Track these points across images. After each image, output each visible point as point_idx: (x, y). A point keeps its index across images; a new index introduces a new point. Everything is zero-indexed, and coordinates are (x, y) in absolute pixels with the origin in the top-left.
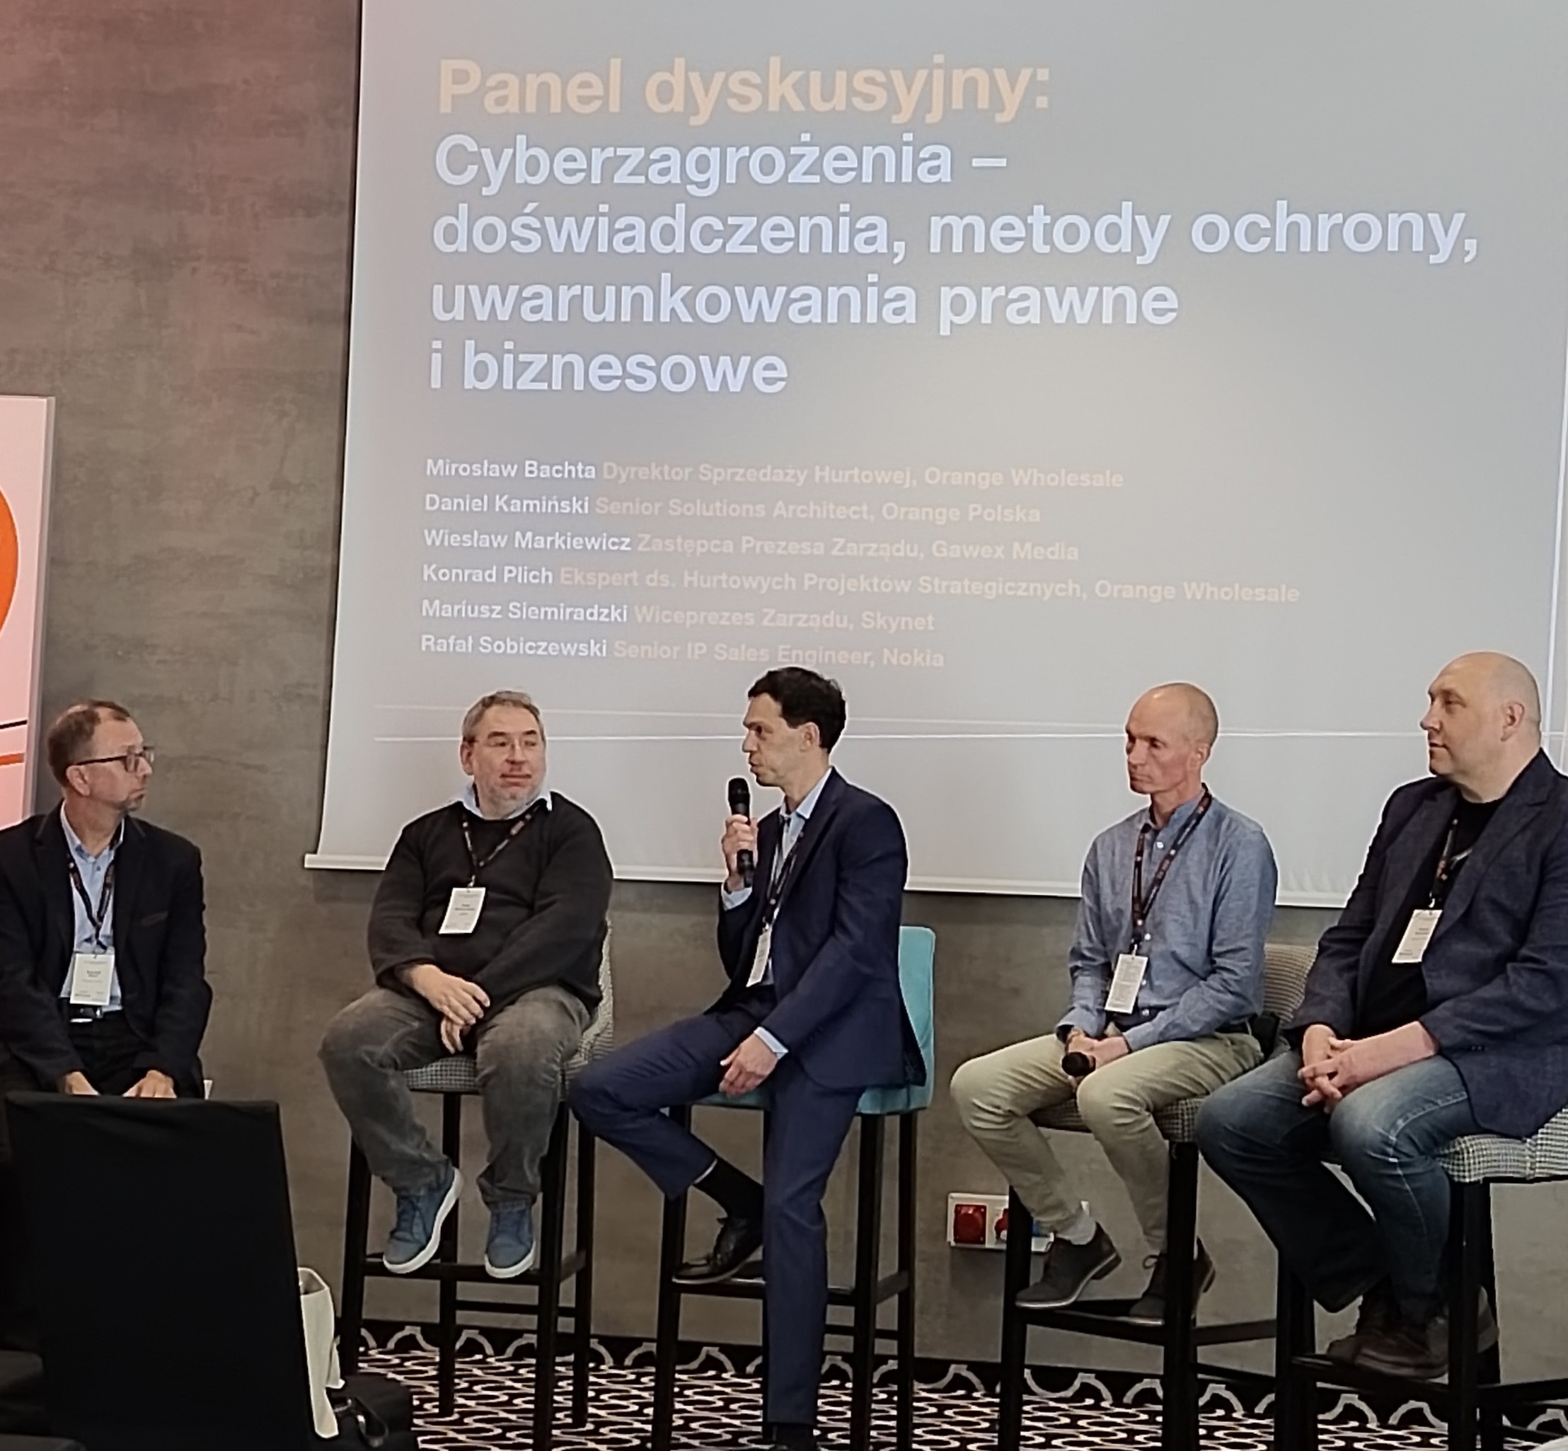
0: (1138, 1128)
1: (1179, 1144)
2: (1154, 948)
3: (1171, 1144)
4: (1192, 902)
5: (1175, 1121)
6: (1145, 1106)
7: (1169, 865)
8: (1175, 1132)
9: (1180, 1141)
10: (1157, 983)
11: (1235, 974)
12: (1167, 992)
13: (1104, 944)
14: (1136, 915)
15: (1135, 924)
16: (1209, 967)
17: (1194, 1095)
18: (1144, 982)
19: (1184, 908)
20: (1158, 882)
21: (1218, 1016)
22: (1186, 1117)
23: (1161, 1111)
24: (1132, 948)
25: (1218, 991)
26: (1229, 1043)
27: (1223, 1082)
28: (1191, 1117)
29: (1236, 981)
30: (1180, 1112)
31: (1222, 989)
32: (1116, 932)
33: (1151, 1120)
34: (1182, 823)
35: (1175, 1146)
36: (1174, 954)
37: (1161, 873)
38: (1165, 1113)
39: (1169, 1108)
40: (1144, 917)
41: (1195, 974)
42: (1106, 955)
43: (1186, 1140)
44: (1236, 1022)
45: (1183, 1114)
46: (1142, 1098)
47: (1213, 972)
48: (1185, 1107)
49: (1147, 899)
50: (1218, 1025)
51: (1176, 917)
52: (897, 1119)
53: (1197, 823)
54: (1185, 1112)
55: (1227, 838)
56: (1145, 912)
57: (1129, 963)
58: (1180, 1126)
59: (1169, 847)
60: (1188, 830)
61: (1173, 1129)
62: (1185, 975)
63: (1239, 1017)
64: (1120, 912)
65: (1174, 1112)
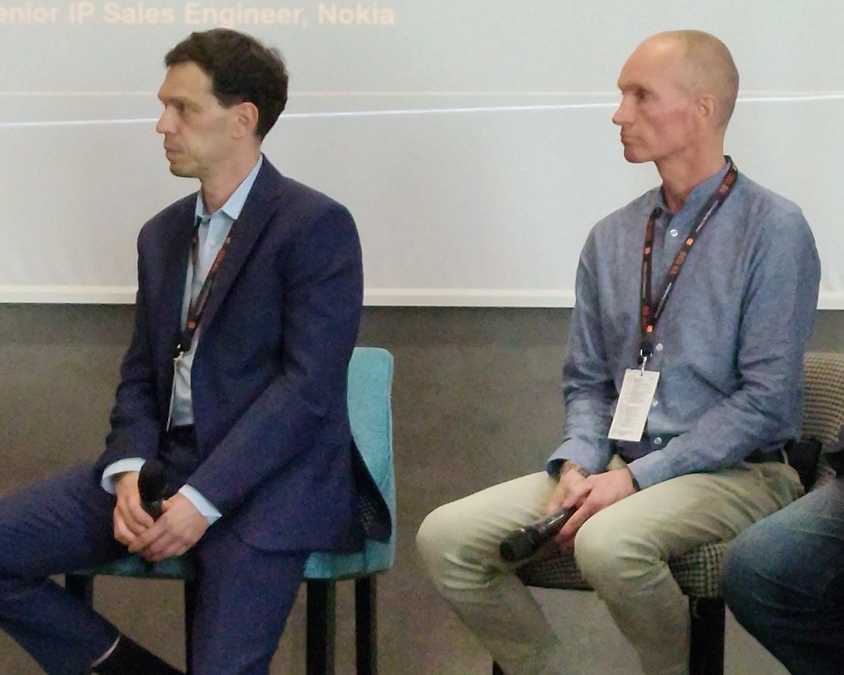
0: (651, 583)
1: (702, 600)
2: (667, 362)
3: (691, 600)
4: (714, 302)
5: (696, 572)
6: (659, 555)
7: (685, 257)
8: (697, 584)
9: (703, 595)
10: (672, 404)
11: (767, 389)
12: (683, 413)
13: (605, 358)
14: (645, 321)
15: (643, 331)
16: (734, 382)
17: (719, 540)
18: (656, 403)
19: (705, 310)
20: (672, 278)
21: (746, 441)
22: (709, 566)
23: (679, 559)
24: (640, 361)
25: (746, 410)
26: (761, 475)
27: (753, 521)
28: (715, 566)
29: (767, 398)
30: (701, 560)
31: (748, 406)
32: (620, 341)
33: (666, 572)
34: (701, 205)
35: (695, 602)
36: (690, 367)
37: (676, 268)
38: (683, 563)
39: (688, 556)
40: (654, 322)
41: (717, 390)
42: (608, 371)
43: (710, 594)
44: (768, 450)
45: (705, 564)
46: (655, 544)
47: (739, 387)
48: (707, 555)
49: (659, 300)
50: (746, 455)
51: (694, 321)
52: (352, 583)
53: (720, 204)
54: (708, 561)
55: (758, 223)
56: (656, 317)
57: (636, 380)
58: (702, 578)
59: (686, 236)
60: (709, 213)
61: (693, 581)
62: (705, 393)
63: (773, 443)
64: (625, 318)
65: (695, 560)
